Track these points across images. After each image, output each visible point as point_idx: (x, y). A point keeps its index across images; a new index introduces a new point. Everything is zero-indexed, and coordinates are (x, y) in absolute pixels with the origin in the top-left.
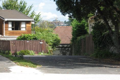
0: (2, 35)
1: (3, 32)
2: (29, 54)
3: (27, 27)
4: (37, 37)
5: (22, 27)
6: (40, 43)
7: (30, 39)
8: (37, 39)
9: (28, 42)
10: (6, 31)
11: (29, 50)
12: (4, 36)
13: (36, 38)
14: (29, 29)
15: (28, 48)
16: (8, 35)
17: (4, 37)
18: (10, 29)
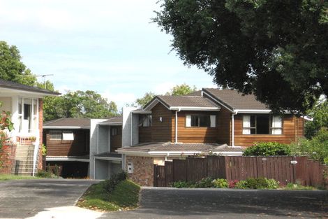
0: (229, 145)
1: (229, 137)
2: (266, 185)
3: (285, 128)
4: (285, 149)
5: (273, 127)
6: (292, 162)
7: (269, 153)
8: (286, 154)
9: (264, 159)
10: (236, 136)
11: (266, 178)
12: (233, 146)
13: (284, 151)
14: (290, 131)
15: (265, 173)
16: (241, 144)
17: (233, 150)
18: (247, 132)
